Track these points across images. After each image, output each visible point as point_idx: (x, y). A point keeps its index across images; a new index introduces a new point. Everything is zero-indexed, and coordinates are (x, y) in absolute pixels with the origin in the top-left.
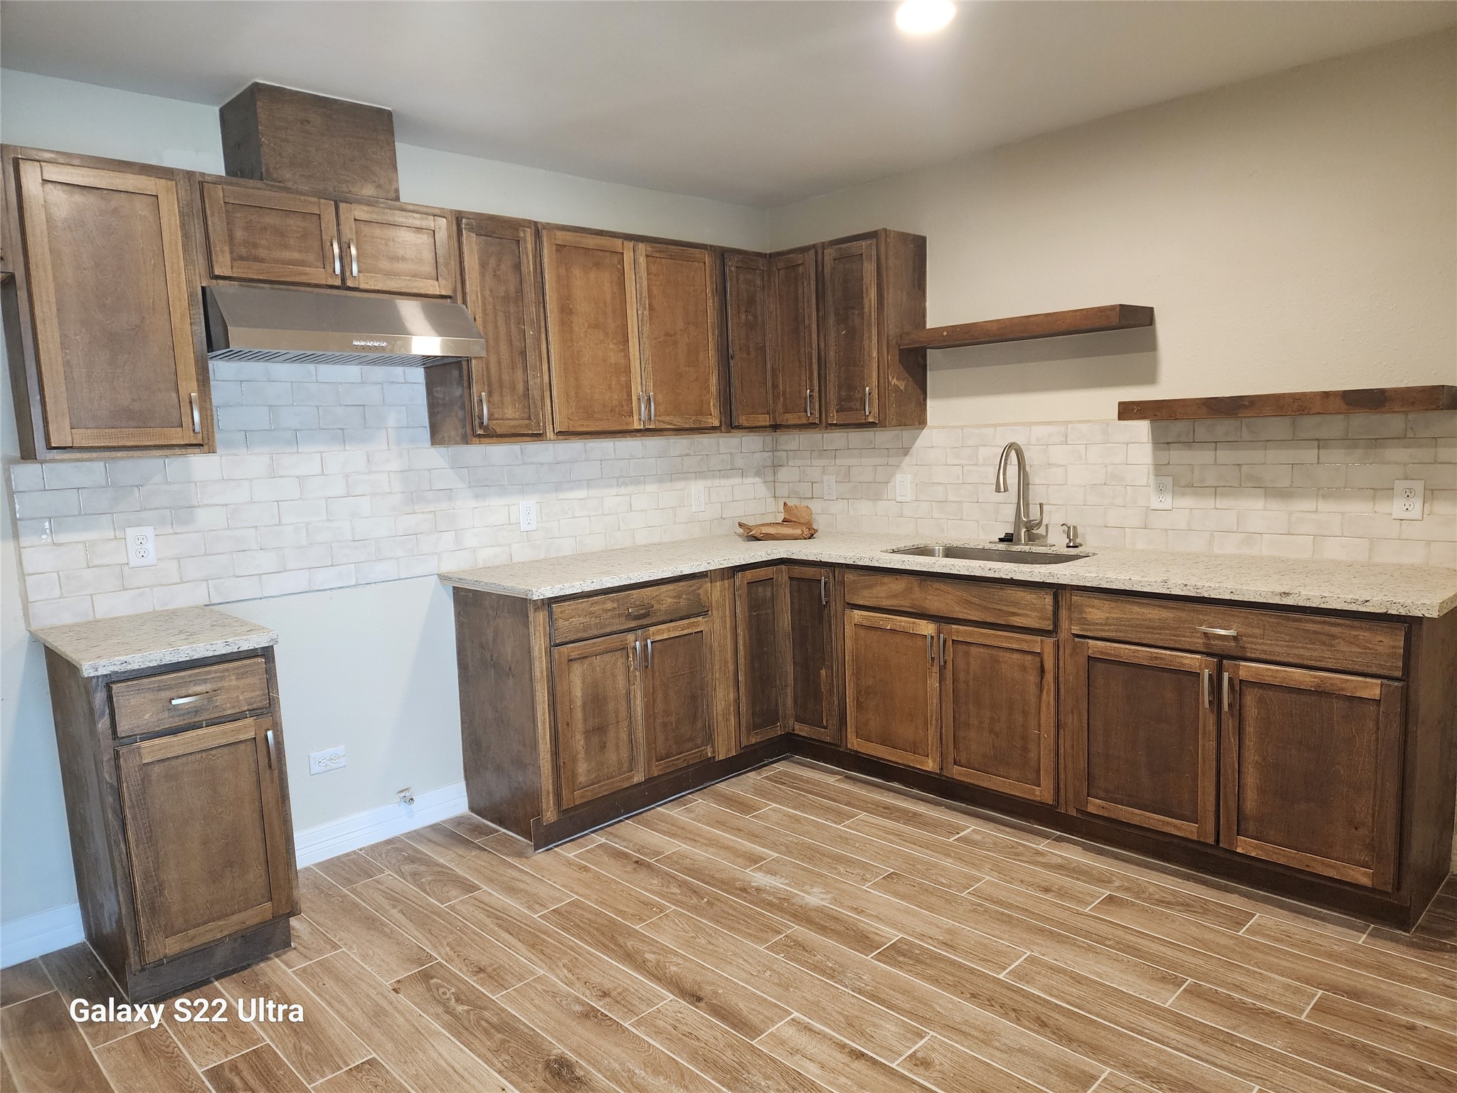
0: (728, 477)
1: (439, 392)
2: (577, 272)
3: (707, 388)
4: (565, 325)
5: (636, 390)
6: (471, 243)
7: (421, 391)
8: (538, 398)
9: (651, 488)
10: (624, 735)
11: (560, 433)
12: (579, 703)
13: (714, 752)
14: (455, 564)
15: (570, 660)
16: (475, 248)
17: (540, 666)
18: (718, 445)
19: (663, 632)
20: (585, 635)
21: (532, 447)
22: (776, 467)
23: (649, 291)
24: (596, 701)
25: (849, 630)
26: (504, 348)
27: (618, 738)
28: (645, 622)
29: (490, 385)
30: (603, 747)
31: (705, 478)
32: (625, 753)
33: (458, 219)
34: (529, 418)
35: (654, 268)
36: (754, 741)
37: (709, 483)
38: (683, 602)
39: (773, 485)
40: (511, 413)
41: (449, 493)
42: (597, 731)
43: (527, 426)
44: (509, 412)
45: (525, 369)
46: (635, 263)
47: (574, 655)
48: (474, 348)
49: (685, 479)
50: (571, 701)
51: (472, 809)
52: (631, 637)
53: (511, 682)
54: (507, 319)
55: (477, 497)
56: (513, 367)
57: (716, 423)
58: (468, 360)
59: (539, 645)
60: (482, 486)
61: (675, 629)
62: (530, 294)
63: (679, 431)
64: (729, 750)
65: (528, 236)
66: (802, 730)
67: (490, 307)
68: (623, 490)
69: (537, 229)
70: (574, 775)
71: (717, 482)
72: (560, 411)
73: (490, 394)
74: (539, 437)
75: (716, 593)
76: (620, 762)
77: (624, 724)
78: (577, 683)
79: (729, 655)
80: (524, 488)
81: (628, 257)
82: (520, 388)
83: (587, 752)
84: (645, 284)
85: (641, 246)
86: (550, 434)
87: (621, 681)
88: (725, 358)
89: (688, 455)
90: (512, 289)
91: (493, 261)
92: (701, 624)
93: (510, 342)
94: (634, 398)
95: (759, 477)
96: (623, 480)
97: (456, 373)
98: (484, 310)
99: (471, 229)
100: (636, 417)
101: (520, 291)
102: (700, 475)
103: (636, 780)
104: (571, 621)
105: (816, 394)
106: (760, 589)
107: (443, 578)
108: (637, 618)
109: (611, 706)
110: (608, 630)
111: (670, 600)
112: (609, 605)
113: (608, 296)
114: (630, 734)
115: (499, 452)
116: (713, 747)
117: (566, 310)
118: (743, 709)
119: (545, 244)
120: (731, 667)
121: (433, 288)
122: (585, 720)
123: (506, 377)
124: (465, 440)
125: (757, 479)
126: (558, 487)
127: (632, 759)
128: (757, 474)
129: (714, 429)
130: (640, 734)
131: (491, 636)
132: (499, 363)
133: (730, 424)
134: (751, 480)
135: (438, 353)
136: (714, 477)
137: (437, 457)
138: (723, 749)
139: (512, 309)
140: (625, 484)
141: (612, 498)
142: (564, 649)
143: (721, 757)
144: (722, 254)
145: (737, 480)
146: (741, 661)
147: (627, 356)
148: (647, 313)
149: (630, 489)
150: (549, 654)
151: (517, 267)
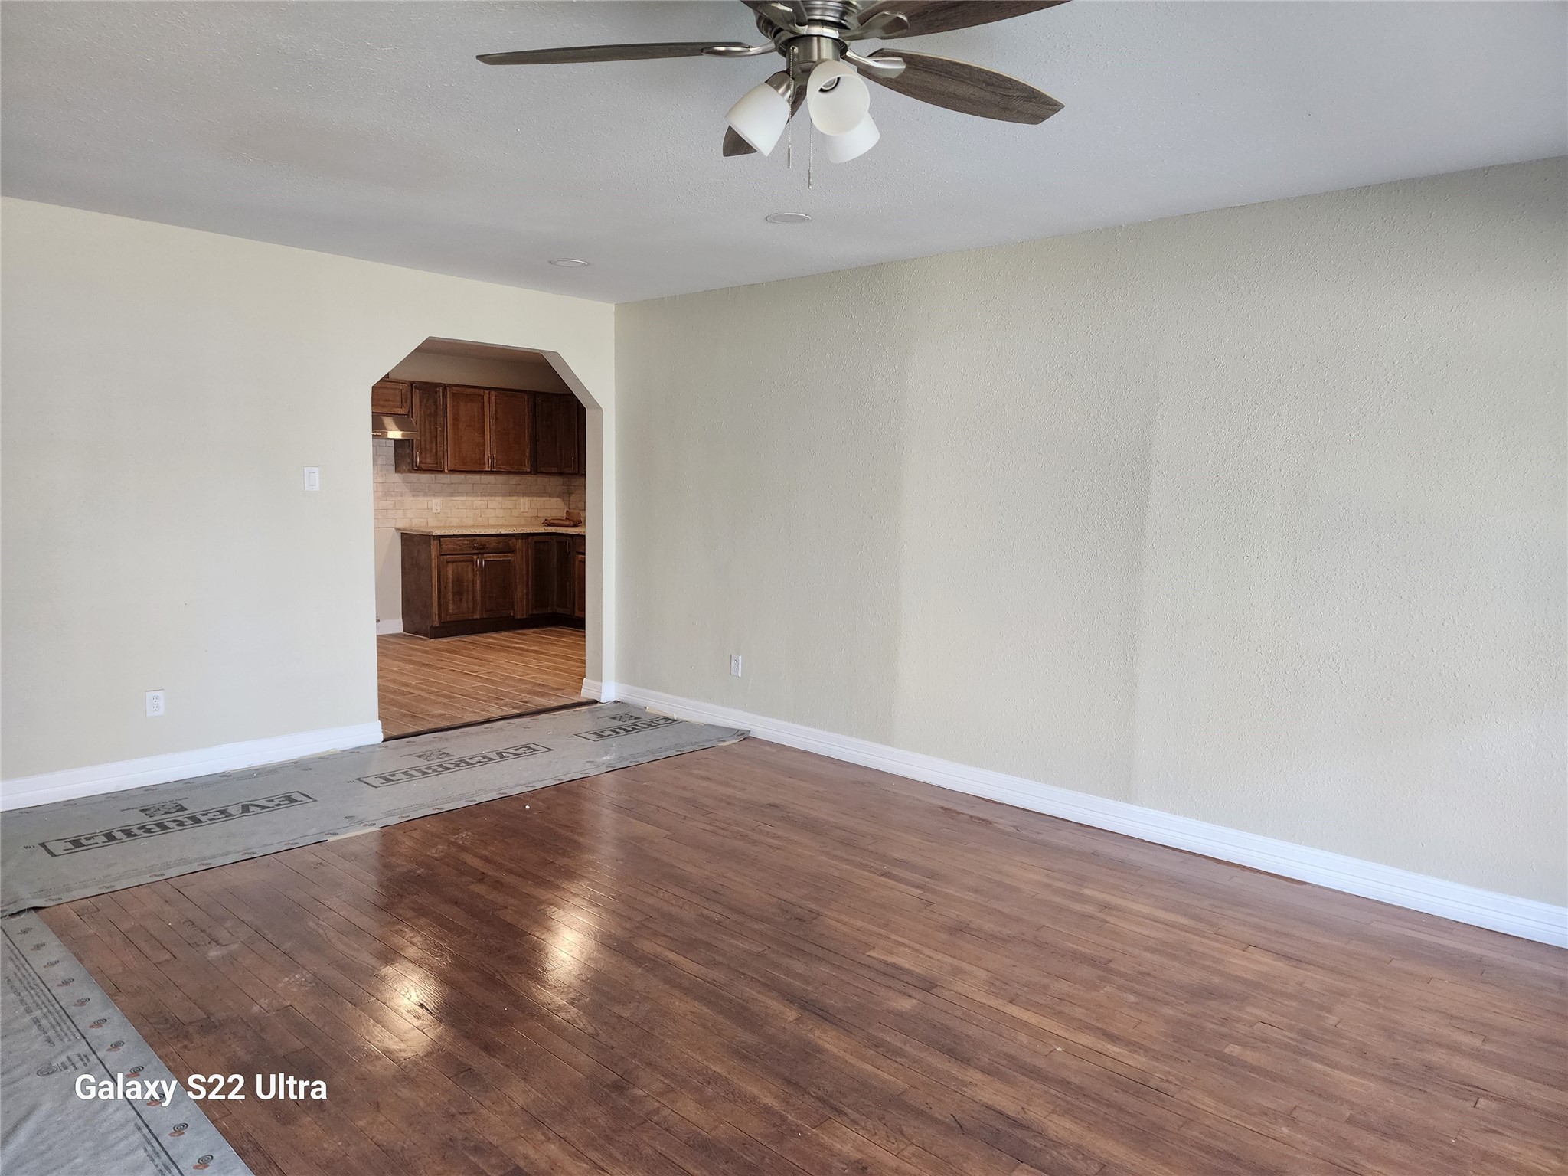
0: (542, 497)
1: (400, 451)
2: (462, 404)
3: (525, 455)
4: (455, 426)
5: (488, 453)
6: (417, 395)
7: (393, 449)
8: (441, 456)
9: (499, 499)
10: (471, 598)
11: (450, 471)
12: (451, 580)
13: (514, 613)
14: (403, 524)
15: (447, 562)
16: (418, 395)
17: (435, 562)
18: (536, 480)
19: (491, 557)
20: (454, 553)
21: (440, 476)
22: (569, 493)
23: (496, 411)
24: (458, 581)
25: (577, 562)
26: (428, 434)
27: (468, 598)
28: (482, 551)
29: (421, 449)
30: (461, 600)
31: (528, 496)
32: (471, 605)
33: (412, 383)
34: (437, 463)
35: (498, 401)
36: (535, 612)
37: (531, 499)
38: (501, 545)
39: (567, 502)
40: (429, 461)
41: (401, 493)
42: (459, 593)
43: (435, 467)
44: (428, 461)
45: (436, 444)
46: (489, 401)
47: (449, 560)
48: (415, 436)
49: (517, 496)
50: (447, 579)
51: (404, 631)
52: (475, 557)
53: (424, 571)
54: (430, 421)
55: (413, 496)
56: (431, 443)
57: (529, 470)
58: (413, 440)
59: (435, 554)
60: (416, 491)
61: (496, 557)
62: (440, 413)
63: (509, 473)
64: (522, 615)
65: (441, 389)
66: (559, 611)
67: (423, 418)
68: (484, 498)
69: (445, 386)
70: (447, 609)
71: (535, 499)
72: (449, 461)
73: (421, 453)
74: (442, 472)
75: (519, 544)
76: (468, 608)
77: (470, 593)
78: (450, 571)
79: (524, 573)
80: (435, 494)
81: (486, 398)
82: (434, 451)
83: (453, 600)
84: (494, 408)
85: (493, 392)
86: (446, 471)
87: (470, 575)
88: (534, 441)
89: (519, 484)
90: (433, 411)
91: (425, 400)
92: (510, 557)
93: (431, 432)
94: (486, 457)
95: (560, 498)
96: (484, 494)
97: (407, 443)
98: (420, 420)
99: (416, 388)
100: (487, 465)
101: (436, 412)
102: (525, 494)
103: (475, 617)
104: (448, 546)
105: (576, 459)
106: (542, 545)
107: (398, 529)
108: (477, 549)
109: (465, 584)
110: (465, 552)
111: (494, 544)
112: (466, 542)
113: (476, 414)
114: (473, 598)
115: (425, 477)
116: (514, 610)
117: (456, 419)
118: (530, 598)
119: (448, 393)
120: (525, 578)
121: (400, 411)
122: (453, 587)
123: (428, 447)
124: (410, 471)
125: (558, 499)
126: (452, 495)
127: (474, 609)
128: (558, 497)
129: (527, 473)
130: (478, 598)
131: (416, 554)
132: (425, 441)
133: (535, 471)
134: (555, 499)
135: (400, 437)
136: (534, 496)
137: (396, 478)
138: (520, 613)
139: (432, 419)
140: (485, 496)
141: (478, 502)
142: (445, 557)
143: (518, 617)
144: (534, 394)
145: (547, 499)
146: (530, 575)
147: (484, 439)
148: (494, 420)
149: (488, 498)
150: (438, 558)
151: (436, 402)
